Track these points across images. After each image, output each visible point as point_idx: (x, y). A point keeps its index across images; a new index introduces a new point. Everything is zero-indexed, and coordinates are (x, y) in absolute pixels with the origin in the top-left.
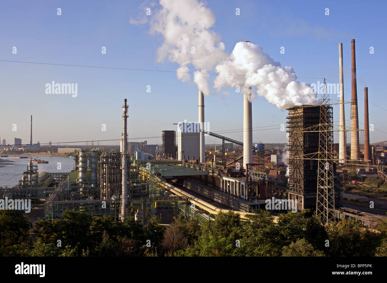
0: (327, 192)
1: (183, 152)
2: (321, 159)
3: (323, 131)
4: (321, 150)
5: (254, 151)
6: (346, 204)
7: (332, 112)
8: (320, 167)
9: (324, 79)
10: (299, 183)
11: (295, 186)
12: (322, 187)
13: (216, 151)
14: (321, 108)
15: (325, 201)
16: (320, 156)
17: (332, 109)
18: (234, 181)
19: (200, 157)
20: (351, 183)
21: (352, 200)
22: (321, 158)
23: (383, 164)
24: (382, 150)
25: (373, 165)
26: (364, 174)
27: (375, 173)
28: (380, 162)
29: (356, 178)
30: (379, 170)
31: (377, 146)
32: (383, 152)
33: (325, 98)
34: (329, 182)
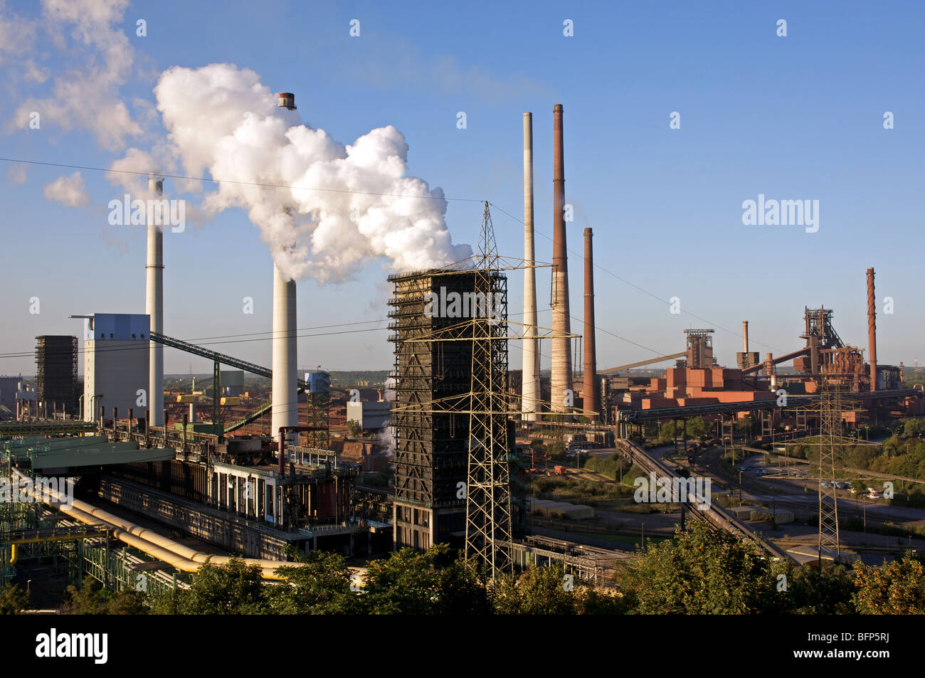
0: (492, 496)
1: (98, 397)
2: (476, 412)
3: (481, 339)
4: (477, 387)
5: (302, 391)
6: (541, 526)
7: (504, 288)
8: (473, 432)
9: (484, 203)
10: (421, 476)
11: (411, 485)
12: (480, 485)
13: (194, 393)
14: (478, 278)
15: (488, 520)
16: (475, 402)
17: (506, 281)
18: (245, 475)
19: (148, 412)
20: (551, 473)
21: (555, 516)
22: (477, 409)
23: (628, 422)
24: (625, 386)
25: (603, 424)
26: (584, 449)
27: (609, 446)
28: (620, 417)
29: (564, 458)
30: (619, 437)
31: (615, 376)
32: (628, 391)
33: (487, 253)
34: (497, 470)
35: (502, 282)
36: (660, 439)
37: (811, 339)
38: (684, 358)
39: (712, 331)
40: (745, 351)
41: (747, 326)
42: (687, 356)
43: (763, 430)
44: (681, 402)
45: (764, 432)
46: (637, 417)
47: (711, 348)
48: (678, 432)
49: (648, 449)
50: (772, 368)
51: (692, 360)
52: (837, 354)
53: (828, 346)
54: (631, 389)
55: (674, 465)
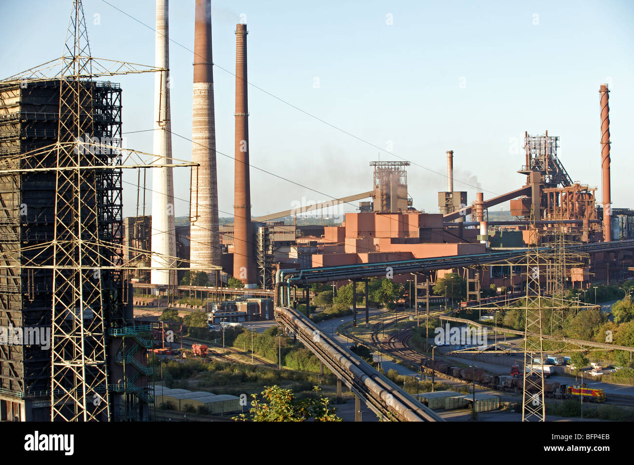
0: (84, 378)
2: (61, 267)
3: (67, 168)
4: (62, 234)
7: (117, 104)
8: (58, 294)
12: (67, 364)
15: (80, 409)
16: (60, 254)
17: (120, 94)
20: (188, 354)
21: (190, 409)
22: (63, 264)
23: (291, 285)
24: (291, 238)
25: (260, 287)
26: (233, 322)
27: (267, 317)
28: (280, 277)
29: (206, 335)
30: (279, 305)
31: (277, 224)
32: (294, 243)
33: (77, 54)
34: (90, 345)
35: (115, 95)
36: (335, 307)
37: (532, 175)
38: (370, 200)
39: (407, 164)
40: (449, 191)
41: (451, 158)
42: (374, 197)
43: (468, 293)
44: (364, 258)
45: (470, 295)
46: (303, 278)
47: (405, 187)
48: (357, 298)
49: (319, 321)
50: (482, 213)
51: (380, 201)
52: (564, 194)
53: (553, 184)
54: (299, 241)
55: (351, 341)
